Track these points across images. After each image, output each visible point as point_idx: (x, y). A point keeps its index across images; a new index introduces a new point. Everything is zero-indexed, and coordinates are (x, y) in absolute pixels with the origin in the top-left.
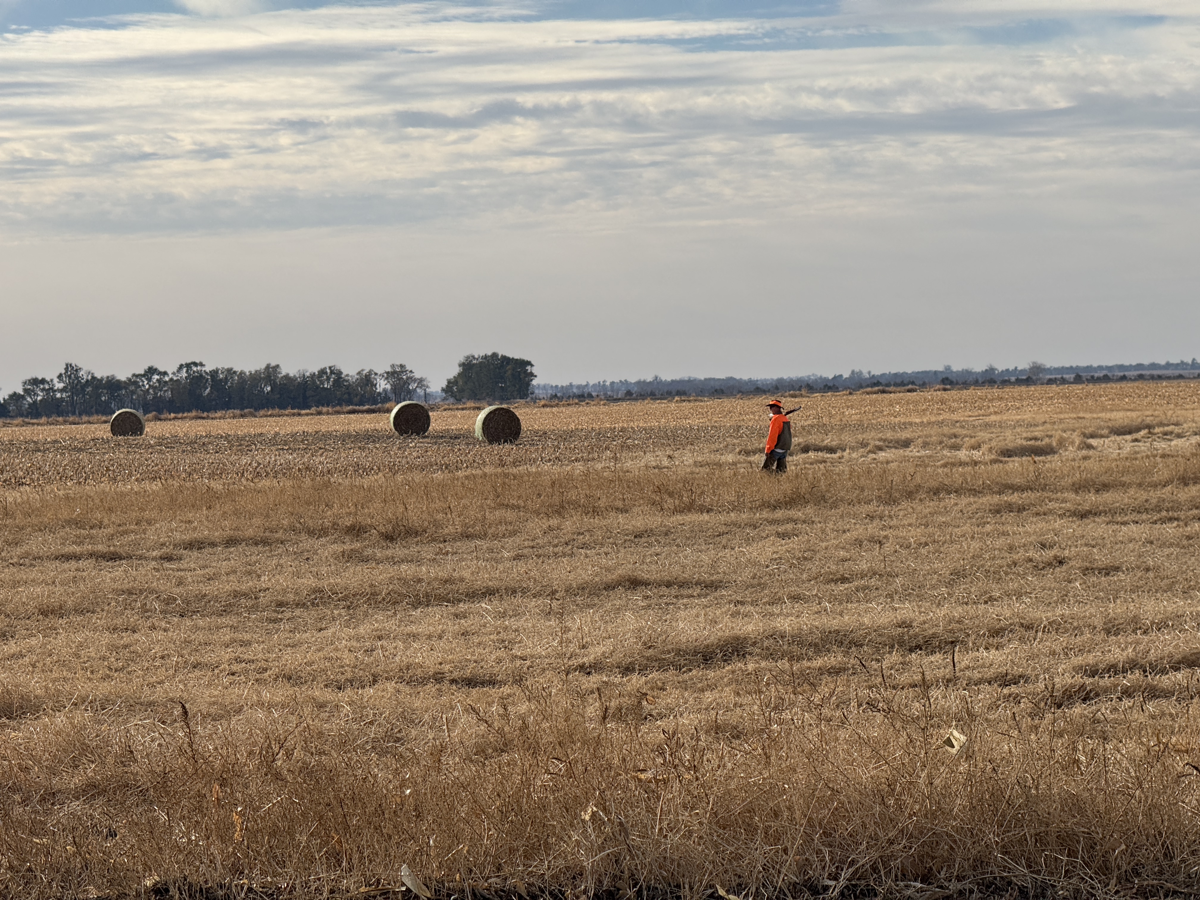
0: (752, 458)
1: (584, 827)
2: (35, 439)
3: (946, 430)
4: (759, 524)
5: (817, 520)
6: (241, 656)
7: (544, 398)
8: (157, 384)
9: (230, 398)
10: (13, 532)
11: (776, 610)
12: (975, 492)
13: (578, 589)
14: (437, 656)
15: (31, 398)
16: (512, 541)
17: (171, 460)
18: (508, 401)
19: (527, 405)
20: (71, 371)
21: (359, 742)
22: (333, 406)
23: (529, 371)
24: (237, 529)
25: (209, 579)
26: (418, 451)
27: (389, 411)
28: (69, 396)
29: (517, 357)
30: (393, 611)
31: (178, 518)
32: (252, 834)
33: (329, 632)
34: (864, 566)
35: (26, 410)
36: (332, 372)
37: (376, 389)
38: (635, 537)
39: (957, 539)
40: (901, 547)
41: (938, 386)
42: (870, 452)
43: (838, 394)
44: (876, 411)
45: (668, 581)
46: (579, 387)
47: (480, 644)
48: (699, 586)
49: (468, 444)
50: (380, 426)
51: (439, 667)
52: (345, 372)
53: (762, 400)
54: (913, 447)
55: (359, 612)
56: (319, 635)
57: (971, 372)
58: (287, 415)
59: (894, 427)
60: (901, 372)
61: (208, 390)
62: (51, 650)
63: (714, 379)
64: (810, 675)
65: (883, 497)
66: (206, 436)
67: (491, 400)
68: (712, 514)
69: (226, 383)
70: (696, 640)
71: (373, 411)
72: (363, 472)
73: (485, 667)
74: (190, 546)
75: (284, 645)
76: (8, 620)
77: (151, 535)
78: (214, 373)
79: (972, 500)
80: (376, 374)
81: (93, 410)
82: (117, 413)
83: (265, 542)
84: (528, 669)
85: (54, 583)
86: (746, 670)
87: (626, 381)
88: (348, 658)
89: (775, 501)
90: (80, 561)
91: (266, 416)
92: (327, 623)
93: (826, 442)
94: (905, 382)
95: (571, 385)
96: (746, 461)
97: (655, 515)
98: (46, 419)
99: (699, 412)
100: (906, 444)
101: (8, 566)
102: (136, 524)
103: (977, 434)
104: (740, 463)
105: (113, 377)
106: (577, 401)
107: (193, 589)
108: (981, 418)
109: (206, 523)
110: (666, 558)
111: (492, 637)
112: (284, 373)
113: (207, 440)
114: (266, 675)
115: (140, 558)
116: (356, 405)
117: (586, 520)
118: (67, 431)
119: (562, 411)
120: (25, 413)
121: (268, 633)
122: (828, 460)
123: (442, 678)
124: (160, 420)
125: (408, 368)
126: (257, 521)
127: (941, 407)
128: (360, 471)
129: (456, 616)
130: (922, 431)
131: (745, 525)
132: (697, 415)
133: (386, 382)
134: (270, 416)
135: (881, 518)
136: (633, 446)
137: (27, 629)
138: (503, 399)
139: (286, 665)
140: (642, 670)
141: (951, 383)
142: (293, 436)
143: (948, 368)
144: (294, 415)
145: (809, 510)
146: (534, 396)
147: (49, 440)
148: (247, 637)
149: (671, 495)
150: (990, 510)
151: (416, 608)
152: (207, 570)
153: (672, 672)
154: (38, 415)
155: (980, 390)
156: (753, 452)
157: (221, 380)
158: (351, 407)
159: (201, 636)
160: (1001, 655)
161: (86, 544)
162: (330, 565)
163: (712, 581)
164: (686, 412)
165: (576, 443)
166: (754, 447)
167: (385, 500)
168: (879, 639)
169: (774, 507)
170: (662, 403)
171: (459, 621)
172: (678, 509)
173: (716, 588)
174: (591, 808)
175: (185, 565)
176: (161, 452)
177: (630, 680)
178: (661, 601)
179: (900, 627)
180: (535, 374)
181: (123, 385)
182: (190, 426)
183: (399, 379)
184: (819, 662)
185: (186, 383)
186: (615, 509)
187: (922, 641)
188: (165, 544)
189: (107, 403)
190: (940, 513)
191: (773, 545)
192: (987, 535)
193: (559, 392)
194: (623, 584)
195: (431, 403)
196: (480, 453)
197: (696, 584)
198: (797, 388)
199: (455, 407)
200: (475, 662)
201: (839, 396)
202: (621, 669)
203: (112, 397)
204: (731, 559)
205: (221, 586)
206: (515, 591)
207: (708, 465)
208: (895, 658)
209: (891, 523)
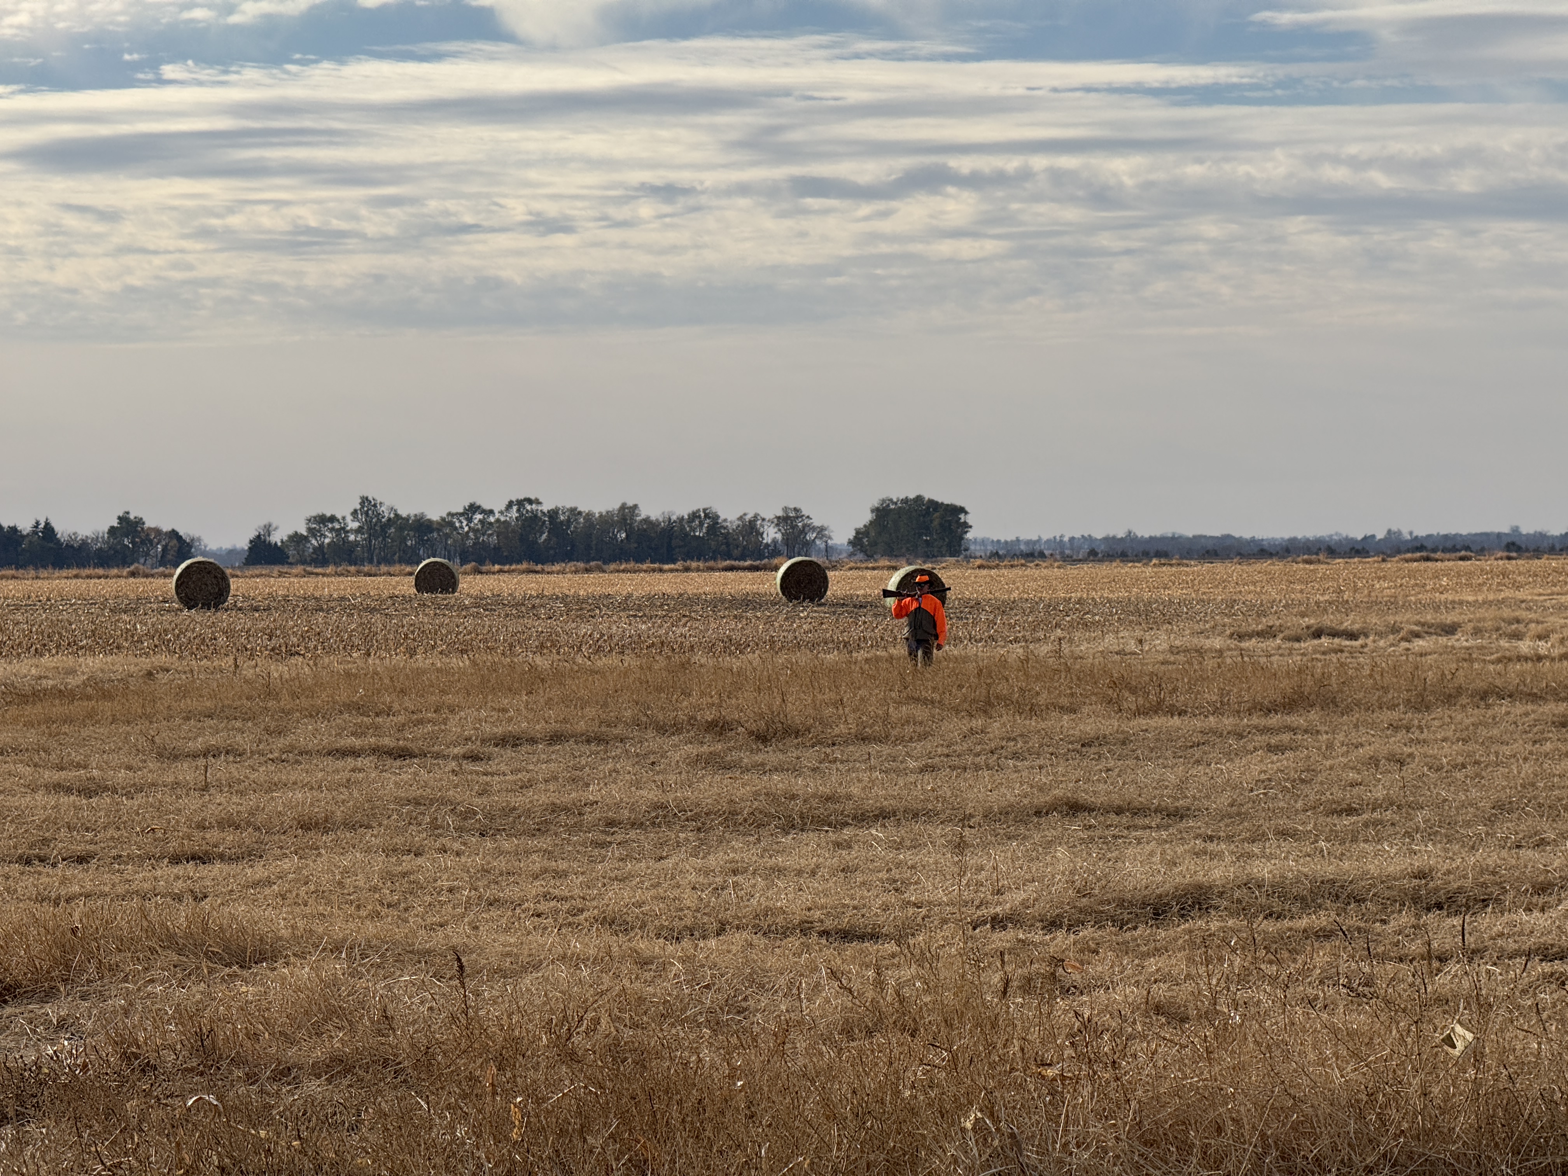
0: (1245, 645)
1: (964, 1138)
2: (317, 594)
3: (1506, 613)
4: (1245, 734)
5: (1323, 728)
6: (551, 890)
7: (981, 557)
8: (480, 526)
9: (573, 546)
10: (276, 717)
11: (1256, 849)
12: (1535, 697)
13: (1001, 814)
14: (807, 898)
15: (316, 539)
16: (921, 747)
17: (490, 626)
18: (934, 559)
19: (957, 565)
20: (367, 506)
21: (689, 1013)
22: (706, 560)
23: (962, 520)
24: (565, 721)
25: (521, 788)
26: (811, 623)
27: (776, 568)
28: (365, 540)
29: (947, 501)
30: (756, 836)
31: (489, 705)
32: (534, 1131)
33: (669, 863)
34: (1379, 793)
35: (310, 556)
36: (707, 516)
37: (763, 539)
38: (1083, 745)
39: (1504, 760)
40: (1430, 768)
41: (1499, 554)
42: (1403, 639)
43: (1367, 560)
44: (1417, 584)
45: (1119, 807)
46: (1028, 543)
47: (863, 883)
48: (1159, 814)
49: (876, 615)
50: (764, 588)
51: (808, 913)
52: (722, 517)
53: (1266, 567)
54: (1460, 634)
55: (713, 838)
56: (658, 865)
57: (1545, 535)
58: (645, 571)
59: (1439, 607)
60: (1453, 532)
61: (544, 536)
62: (308, 876)
63: (1205, 536)
64: (1292, 939)
65: (1413, 700)
66: (538, 596)
67: (912, 557)
68: (1186, 718)
69: (568, 527)
70: (1147, 888)
71: (756, 569)
72: (736, 649)
73: (867, 915)
74: (503, 741)
75: (610, 878)
76: (257, 834)
77: (453, 727)
78: (553, 514)
79: (1530, 707)
80: (763, 520)
81: (396, 557)
82: (424, 563)
83: (600, 739)
84: (923, 919)
85: (320, 787)
86: (1208, 930)
87: (1089, 536)
88: (689, 899)
89: (1270, 702)
90: (359, 759)
91: (618, 571)
92: (669, 850)
93: (1346, 624)
94: (1458, 547)
95: (1018, 540)
96: (1237, 648)
97: (1110, 717)
98: (334, 568)
99: (1183, 580)
100: (1450, 630)
101: (266, 762)
102: (435, 712)
103: (1546, 619)
104: (1230, 649)
105: (422, 515)
106: (1023, 561)
107: (498, 800)
108: (1555, 597)
109: (524, 712)
110: (1119, 776)
111: (880, 875)
112: (643, 516)
113: (538, 601)
114: (582, 917)
115: (437, 756)
116: (735, 560)
117: (1019, 721)
118: (360, 584)
119: (1003, 574)
120: (308, 559)
121: (592, 861)
122: (1346, 649)
123: (809, 928)
124: (481, 573)
125: (805, 512)
126: (591, 712)
127: (1504, 581)
128: (733, 648)
129: (838, 845)
130: (1474, 613)
131: (1228, 733)
132: (1179, 584)
133: (776, 530)
134: (623, 571)
135: (1408, 730)
136: (1092, 623)
137: (281, 848)
138: (928, 557)
139: (608, 906)
140: (1072, 925)
141: (1519, 549)
142: (650, 598)
143: (1516, 530)
144: (654, 570)
145: (1314, 715)
146: (968, 553)
147: (335, 596)
148: (563, 865)
149: (1133, 691)
150: (1554, 723)
151: (788, 833)
152: (519, 776)
153: (1110, 928)
154: (324, 563)
155: (1556, 559)
156: (1248, 636)
157: (562, 522)
158: (728, 562)
159: (500, 864)
160: (1546, 920)
161: (369, 736)
162: (680, 773)
163: (1177, 808)
164: (1166, 579)
165: (1017, 618)
166: (1250, 629)
167: (759, 689)
168: (1387, 893)
169: (1269, 711)
170: (1135, 567)
171: (840, 851)
172: (1142, 710)
173: (1182, 818)
174: (975, 1114)
175: (494, 768)
176: (477, 615)
177: (1054, 938)
178: (1107, 832)
179: (1416, 878)
180: (970, 524)
181: (435, 526)
182: (519, 582)
183: (793, 527)
184: (1303, 923)
185: (517, 526)
186: (1059, 707)
187: (1443, 897)
188: (470, 739)
189: (414, 550)
190: (1486, 725)
191: (1261, 761)
192: (1545, 757)
193: (1002, 549)
194: (1060, 809)
195: (833, 559)
196: (890, 628)
197: (1156, 811)
198: (1315, 551)
199: (863, 565)
200: (855, 908)
201: (1368, 562)
202: (1045, 924)
203: (421, 542)
204: (1204, 779)
205: (536, 797)
206: (918, 815)
207: (1187, 651)
208: (1405, 919)
209: (1422, 737)
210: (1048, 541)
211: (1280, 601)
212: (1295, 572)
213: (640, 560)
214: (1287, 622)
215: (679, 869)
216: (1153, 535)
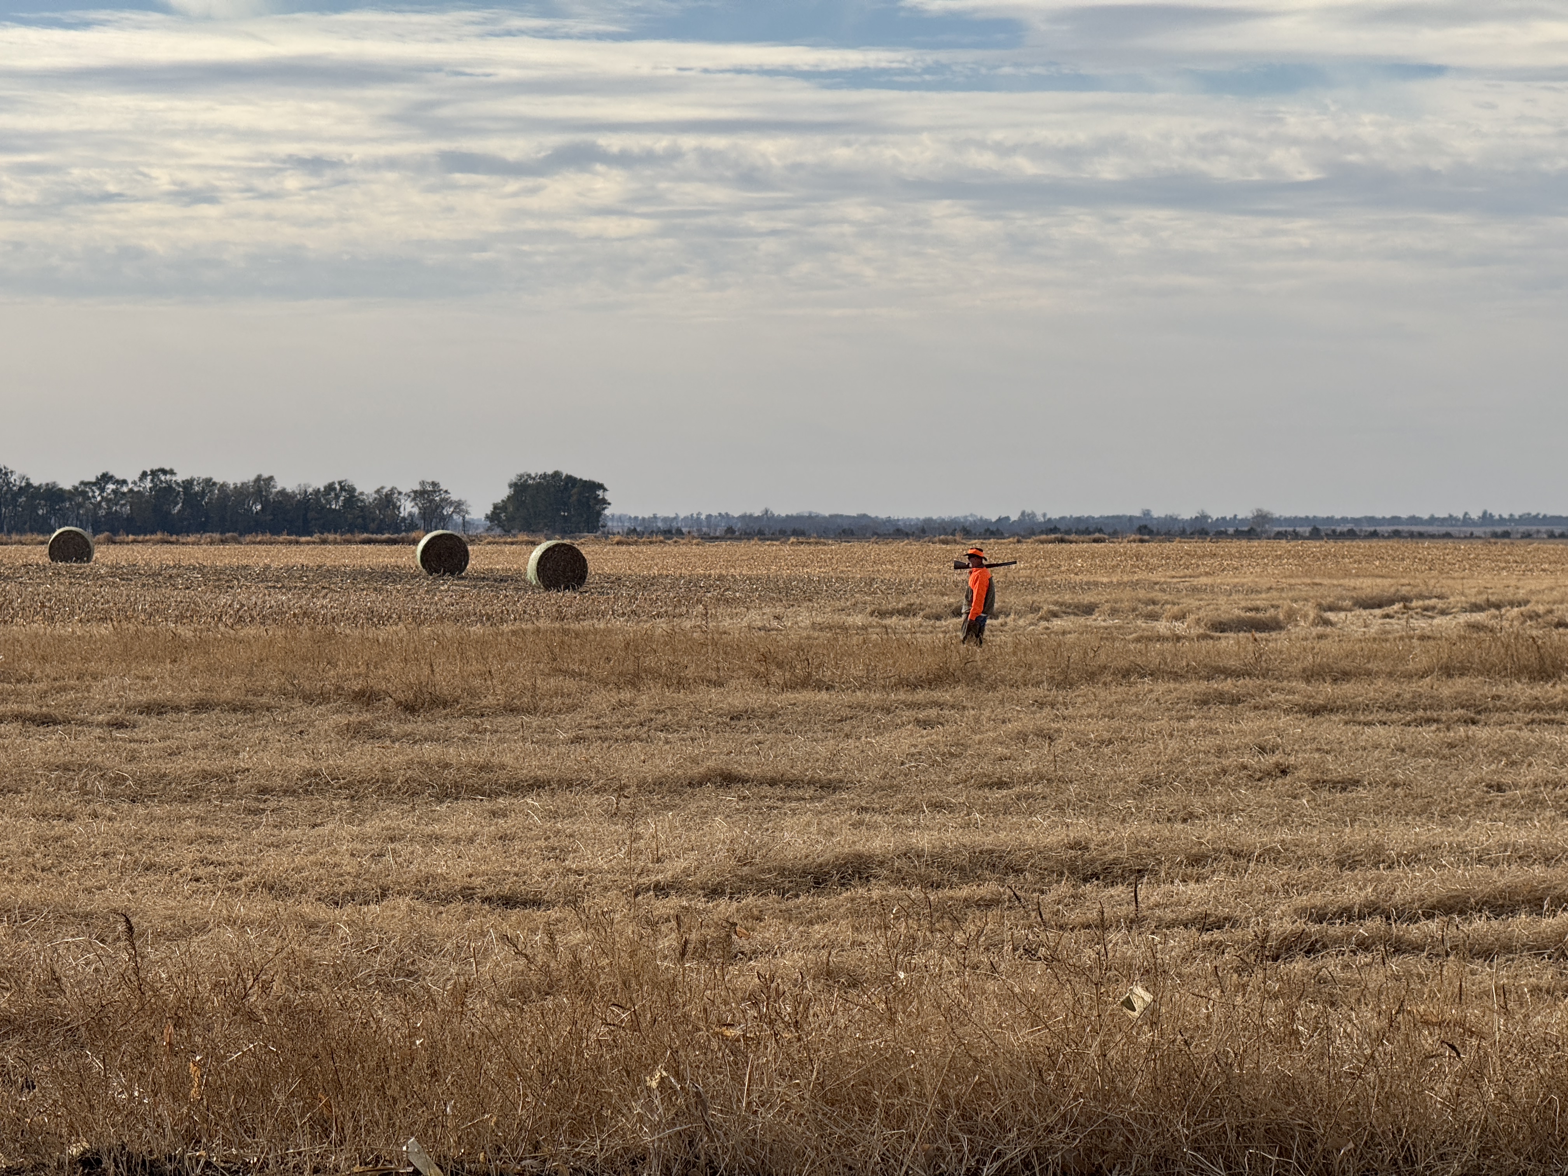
0: (887, 622)
1: (649, 1097)
3: (1142, 594)
4: (893, 708)
5: (969, 705)
6: (209, 856)
7: (619, 533)
8: (112, 496)
9: (207, 518)
11: (911, 820)
12: (1176, 676)
13: (654, 784)
14: (467, 864)
16: (571, 719)
17: (128, 595)
18: (572, 535)
19: (596, 541)
21: (359, 975)
22: (342, 534)
23: (601, 497)
24: (210, 689)
25: (170, 755)
26: (451, 596)
27: (415, 542)
29: (586, 477)
30: (411, 805)
31: (132, 672)
32: (213, 1091)
33: (325, 830)
34: (1029, 768)
36: (342, 488)
37: (400, 513)
38: (732, 719)
39: (1150, 736)
40: (1077, 744)
41: (1133, 537)
42: (1042, 618)
43: (1003, 541)
44: (1052, 565)
45: (772, 778)
46: (665, 520)
47: (522, 851)
48: (812, 786)
49: (517, 589)
50: (403, 561)
51: (469, 880)
52: (359, 489)
53: (903, 547)
54: (1097, 614)
55: (367, 806)
56: (313, 832)
57: (1176, 519)
58: (282, 543)
59: (1074, 587)
60: (1086, 516)
61: (179, 507)
63: (841, 516)
64: (953, 908)
65: (1057, 678)
66: (175, 566)
67: (549, 533)
68: (833, 692)
69: (203, 499)
70: (807, 857)
71: (394, 542)
72: (379, 621)
73: (529, 882)
74: (148, 709)
75: (266, 844)
77: (97, 694)
78: (188, 484)
79: (1172, 685)
80: (400, 493)
81: (27, 526)
82: (58, 532)
83: (245, 708)
84: (585, 886)
86: (870, 899)
87: (727, 514)
88: (349, 865)
89: (916, 678)
90: (2, 725)
91: (254, 543)
92: (324, 818)
94: (1091, 529)
95: (655, 517)
96: (880, 625)
97: (757, 690)
99: (821, 559)
100: (1089, 610)
102: (78, 679)
103: (1181, 601)
104: (873, 626)
105: (54, 485)
106: (662, 538)
107: (150, 766)
108: (1187, 579)
109: (169, 680)
110: (770, 748)
111: (538, 843)
112: (279, 487)
113: (175, 571)
114: (241, 882)
115: (82, 723)
116: (373, 533)
117: (667, 694)
119: (642, 550)
121: (246, 828)
123: (471, 894)
124: (114, 543)
125: (443, 487)
126: (237, 680)
127: (1137, 563)
128: (375, 620)
129: (494, 814)
130: (1110, 594)
131: (876, 708)
132: (818, 562)
133: (413, 504)
134: (259, 543)
135: (1053, 706)
136: (733, 599)
138: (565, 532)
139: (267, 871)
140: (734, 893)
141: (1150, 532)
142: (289, 570)
143: (1147, 513)
144: (290, 542)
145: (960, 691)
146: (606, 529)
148: (217, 832)
149: (780, 665)
150: (1195, 701)
151: (442, 802)
152: (168, 743)
153: (773, 896)
155: (1188, 543)
156: (890, 613)
157: (196, 494)
158: (366, 535)
159: (156, 829)
160: (1202, 890)
161: (10, 703)
162: (330, 742)
163: (830, 780)
164: (804, 557)
165: (659, 593)
166: (890, 607)
167: (405, 659)
168: (1044, 864)
169: (914, 686)
170: (773, 545)
171: (496, 820)
172: (789, 684)
173: (835, 790)
174: (660, 1072)
175: (140, 735)
176: (114, 585)
177: (718, 906)
178: (761, 803)
179: (1072, 848)
180: (609, 501)
181: (67, 495)
182: (154, 553)
183: (432, 501)
184: (964, 892)
185: (150, 496)
186: (707, 681)
187: (1099, 868)
188: (114, 706)
189: (45, 518)
190: (1129, 702)
191: (911, 735)
192: (1190, 733)
193: (639, 525)
194: (713, 780)
195: (470, 533)
196: (532, 602)
197: (809, 783)
198: (950, 531)
199: (502, 540)
200: (516, 875)
201: (1003, 543)
202: (707, 891)
203: (52, 511)
204: (855, 753)
205: (186, 764)
206: (572, 784)
207: (830, 628)
208: (1064, 888)
209: (1066, 713)
210: (685, 518)
211: (918, 580)
212: (932, 551)
213: (276, 531)
214: (926, 601)
215: (335, 836)
216: (790, 514)
